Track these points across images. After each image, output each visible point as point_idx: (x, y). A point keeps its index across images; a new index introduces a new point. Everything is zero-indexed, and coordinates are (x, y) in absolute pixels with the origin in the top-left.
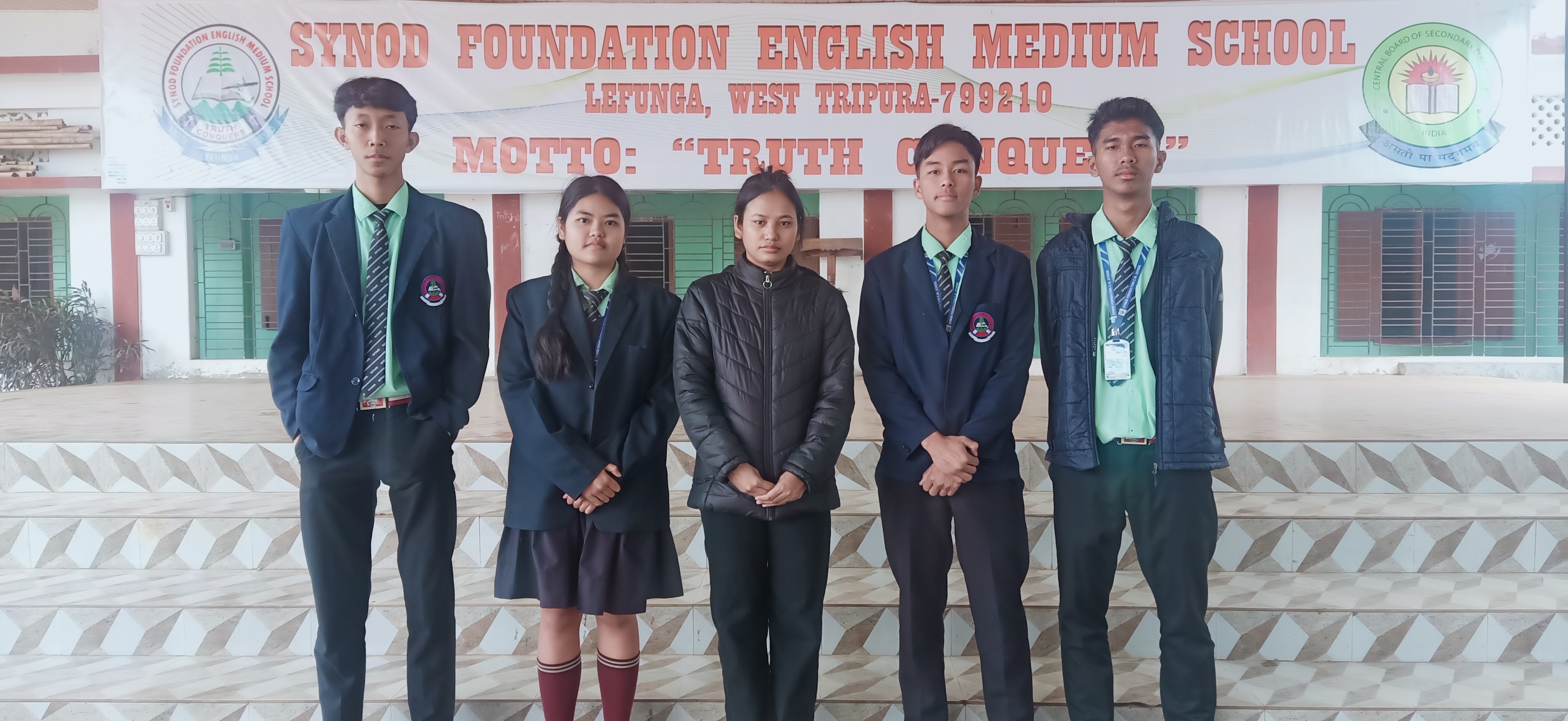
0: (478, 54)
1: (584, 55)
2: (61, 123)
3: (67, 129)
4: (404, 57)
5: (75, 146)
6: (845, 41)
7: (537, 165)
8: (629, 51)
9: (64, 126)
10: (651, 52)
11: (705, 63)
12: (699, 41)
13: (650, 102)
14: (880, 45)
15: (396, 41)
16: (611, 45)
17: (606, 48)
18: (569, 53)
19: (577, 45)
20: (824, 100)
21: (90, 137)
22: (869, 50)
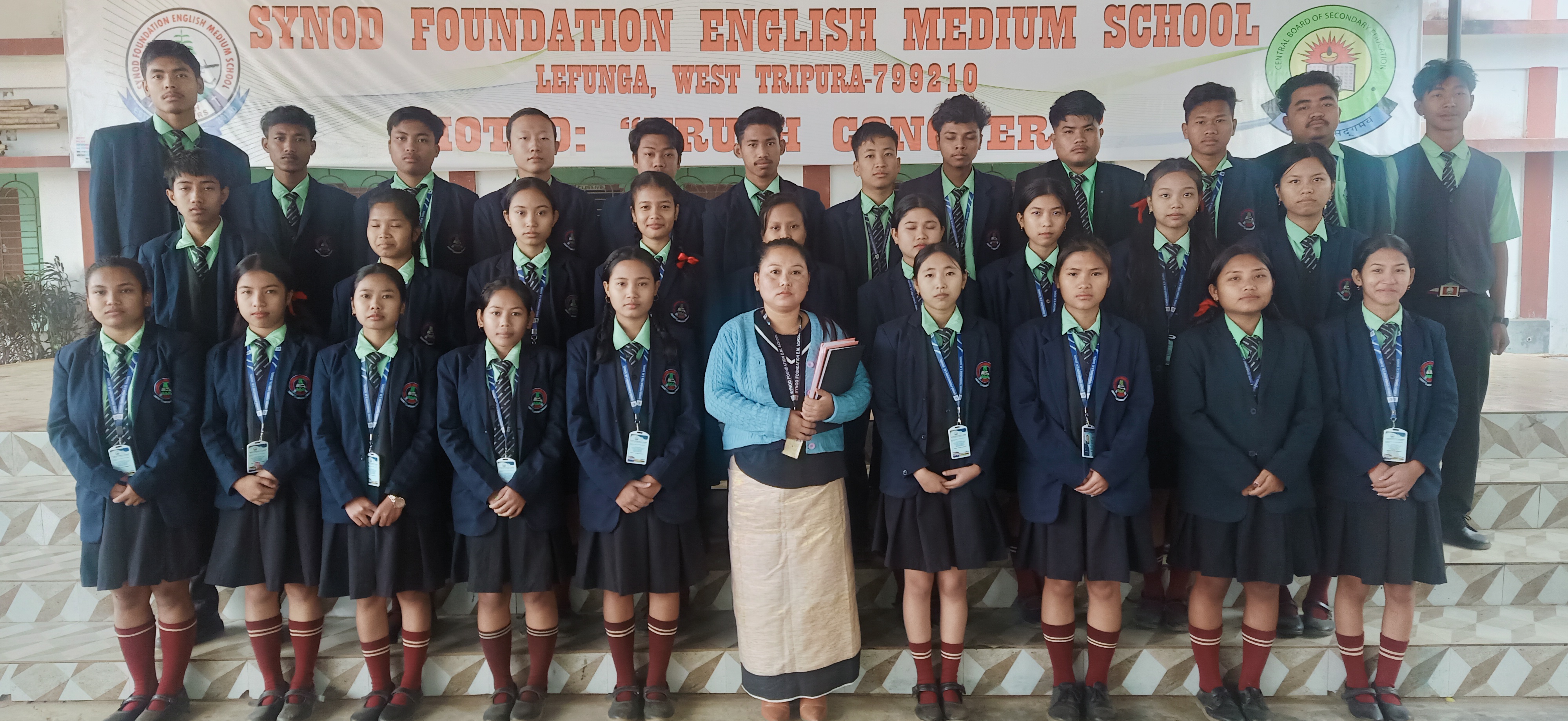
0: (431, 36)
1: (534, 37)
2: (27, 104)
3: (34, 110)
4: (360, 39)
5: (43, 126)
6: (783, 24)
7: (491, 143)
8: (577, 33)
9: (31, 106)
10: (598, 34)
11: (650, 45)
12: (644, 23)
13: (598, 83)
14: (816, 28)
15: (351, 23)
16: (559, 28)
17: (555, 30)
18: (520, 36)
19: (527, 28)
20: (763, 81)
21: (57, 117)
22: (806, 32)
